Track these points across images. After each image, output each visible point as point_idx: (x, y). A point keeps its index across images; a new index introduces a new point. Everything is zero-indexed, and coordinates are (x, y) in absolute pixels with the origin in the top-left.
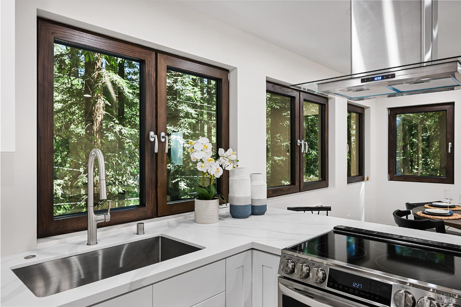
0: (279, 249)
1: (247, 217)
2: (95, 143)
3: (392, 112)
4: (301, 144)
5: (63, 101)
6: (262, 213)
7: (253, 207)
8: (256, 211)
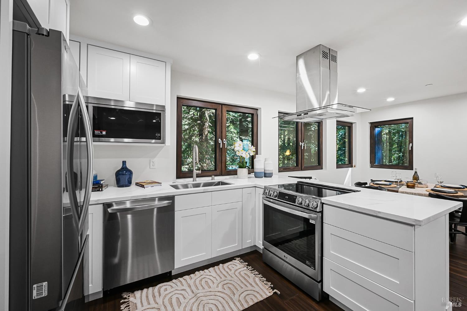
0: (263, 186)
1: (262, 177)
2: (204, 146)
3: (372, 125)
4: (302, 145)
5: (189, 124)
6: (271, 177)
7: (265, 173)
8: (267, 175)
